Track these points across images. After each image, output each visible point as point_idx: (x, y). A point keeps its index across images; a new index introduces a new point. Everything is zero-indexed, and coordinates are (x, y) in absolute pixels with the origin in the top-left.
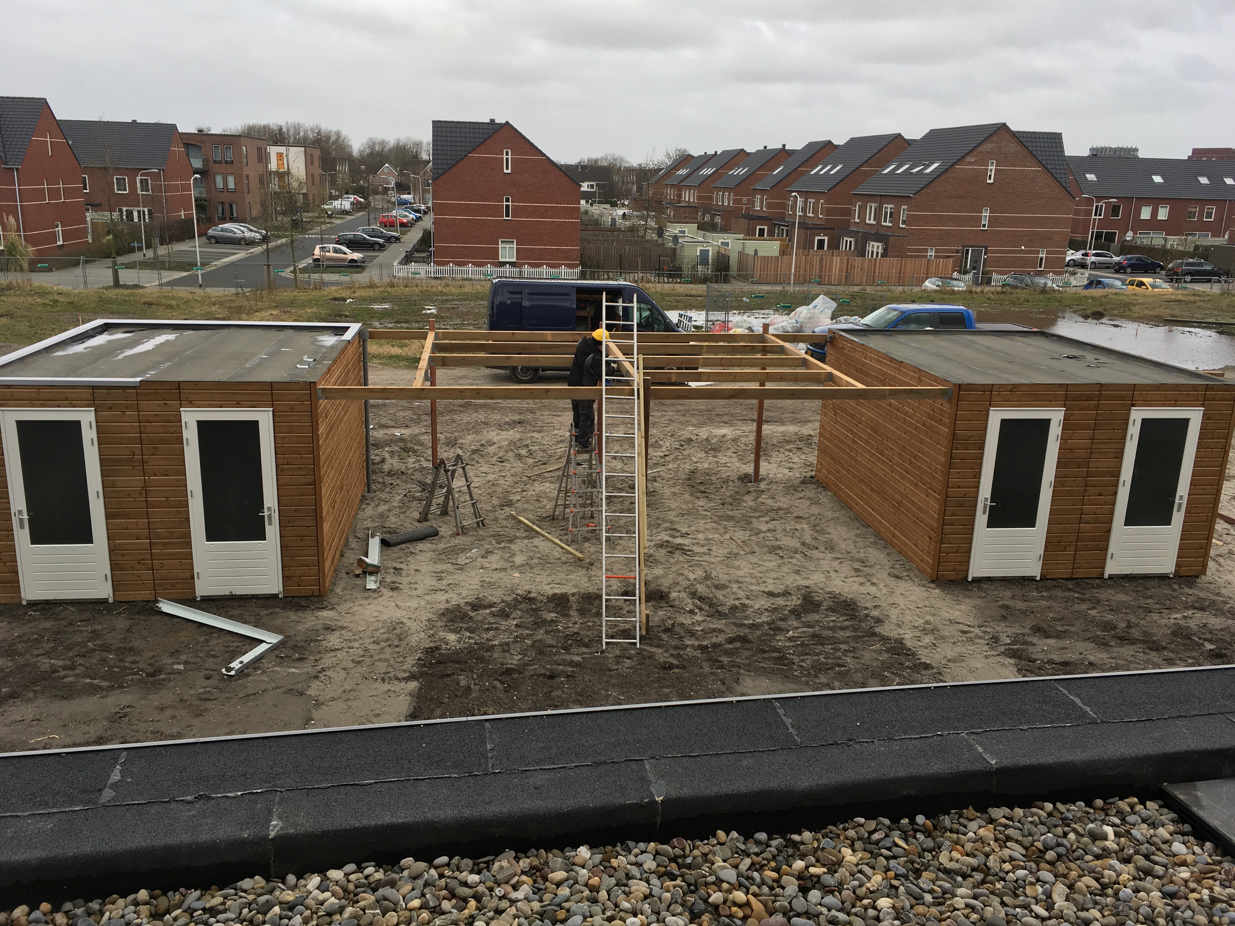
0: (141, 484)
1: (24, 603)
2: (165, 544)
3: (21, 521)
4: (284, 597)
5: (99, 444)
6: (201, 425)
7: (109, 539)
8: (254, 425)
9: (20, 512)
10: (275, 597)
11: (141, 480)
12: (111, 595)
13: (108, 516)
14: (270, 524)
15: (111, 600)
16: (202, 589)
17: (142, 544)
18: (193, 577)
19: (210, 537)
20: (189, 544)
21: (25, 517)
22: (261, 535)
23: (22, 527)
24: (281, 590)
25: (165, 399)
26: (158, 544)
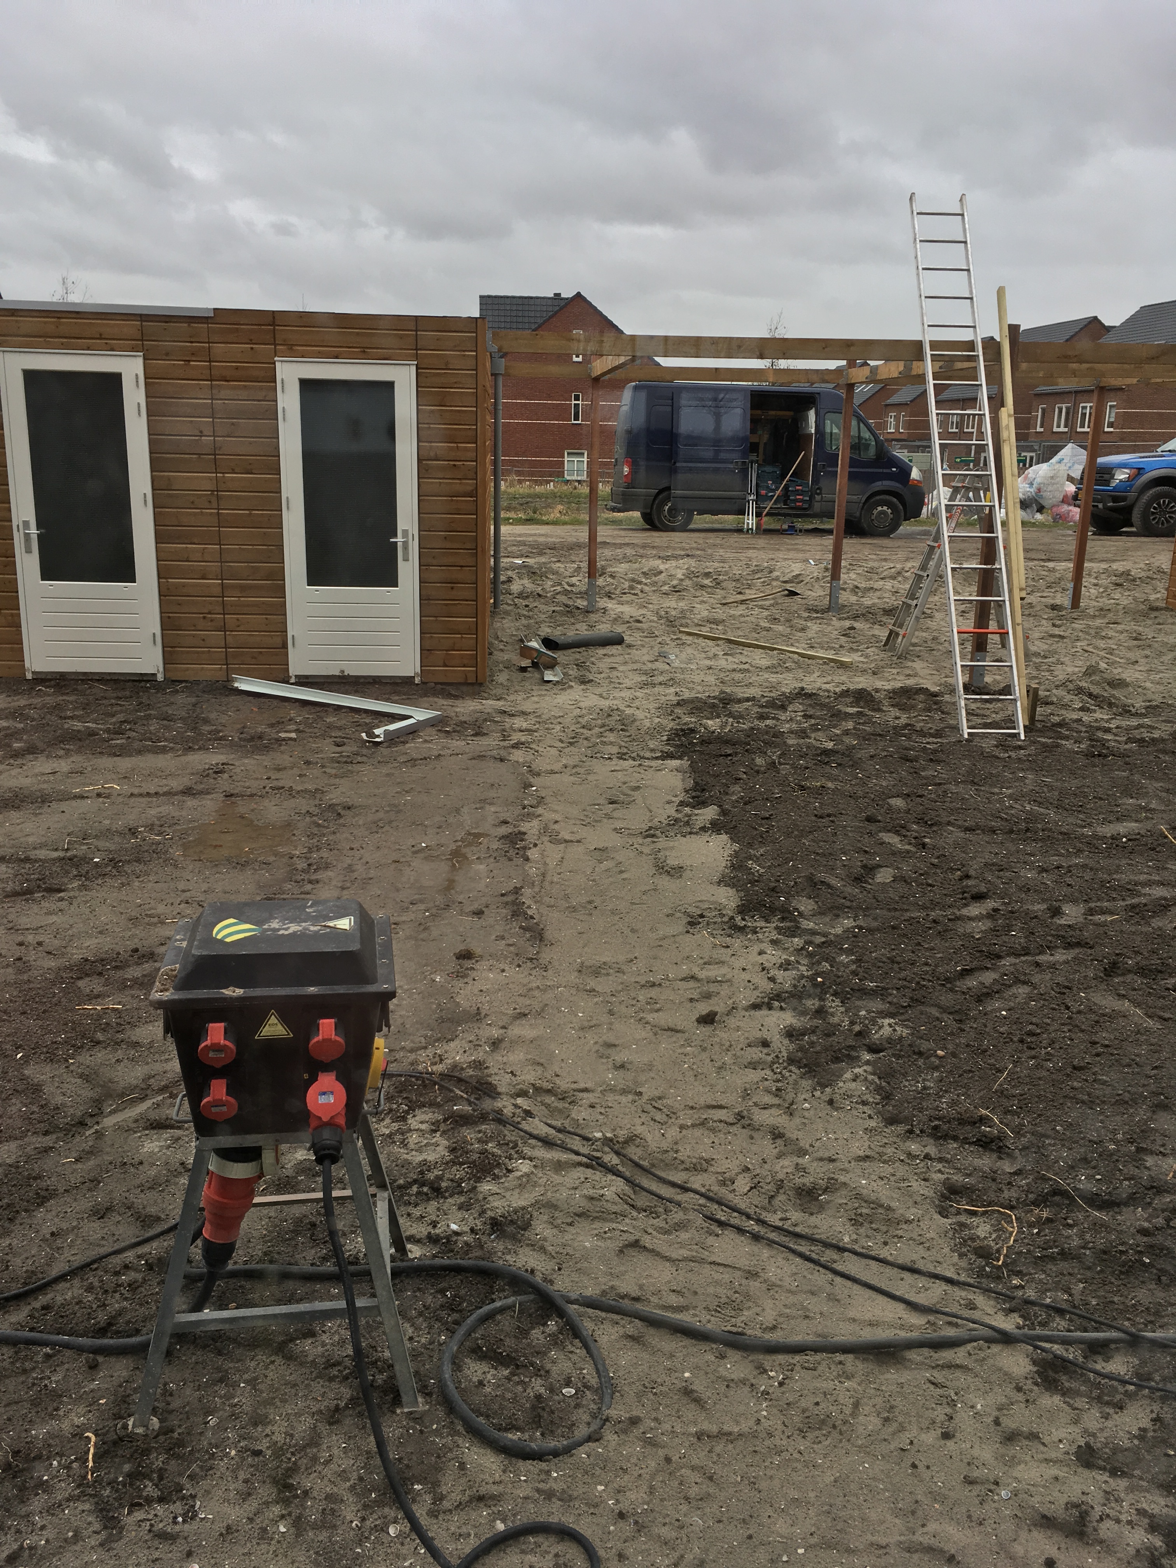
0: (211, 486)
1: (29, 676)
2: (243, 588)
3: (27, 536)
4: (423, 683)
5: (148, 416)
6: (306, 385)
7: (159, 577)
8: (389, 386)
9: (26, 524)
10: (407, 681)
11: (210, 479)
12: (161, 669)
13: (160, 538)
14: (406, 559)
15: (160, 677)
16: (297, 666)
17: (208, 586)
18: (285, 646)
19: (313, 579)
20: (280, 591)
21: (34, 531)
22: (391, 580)
23: (29, 551)
24: (418, 670)
25: (251, 342)
26: (233, 587)
